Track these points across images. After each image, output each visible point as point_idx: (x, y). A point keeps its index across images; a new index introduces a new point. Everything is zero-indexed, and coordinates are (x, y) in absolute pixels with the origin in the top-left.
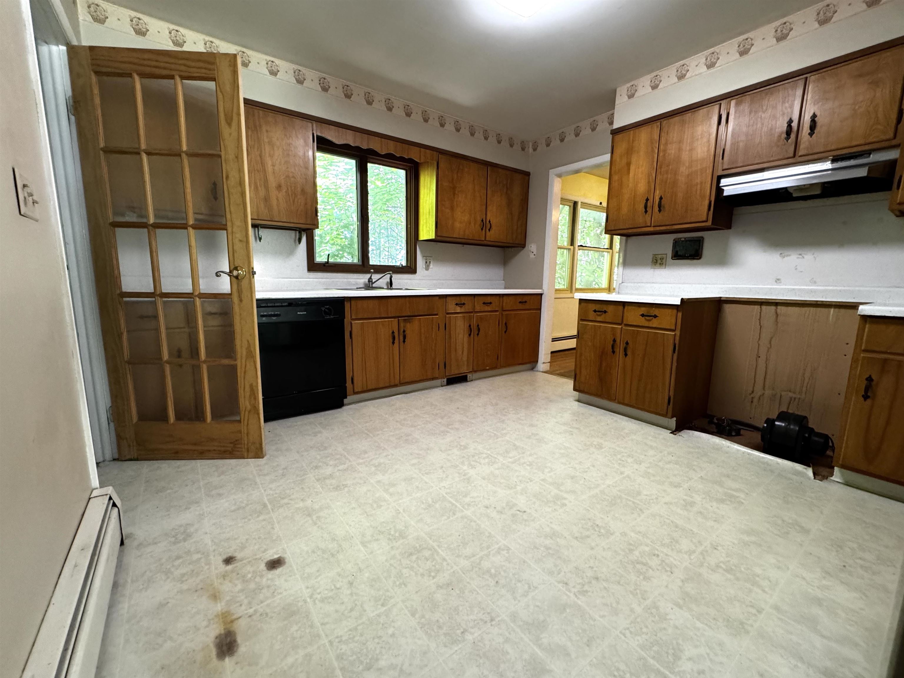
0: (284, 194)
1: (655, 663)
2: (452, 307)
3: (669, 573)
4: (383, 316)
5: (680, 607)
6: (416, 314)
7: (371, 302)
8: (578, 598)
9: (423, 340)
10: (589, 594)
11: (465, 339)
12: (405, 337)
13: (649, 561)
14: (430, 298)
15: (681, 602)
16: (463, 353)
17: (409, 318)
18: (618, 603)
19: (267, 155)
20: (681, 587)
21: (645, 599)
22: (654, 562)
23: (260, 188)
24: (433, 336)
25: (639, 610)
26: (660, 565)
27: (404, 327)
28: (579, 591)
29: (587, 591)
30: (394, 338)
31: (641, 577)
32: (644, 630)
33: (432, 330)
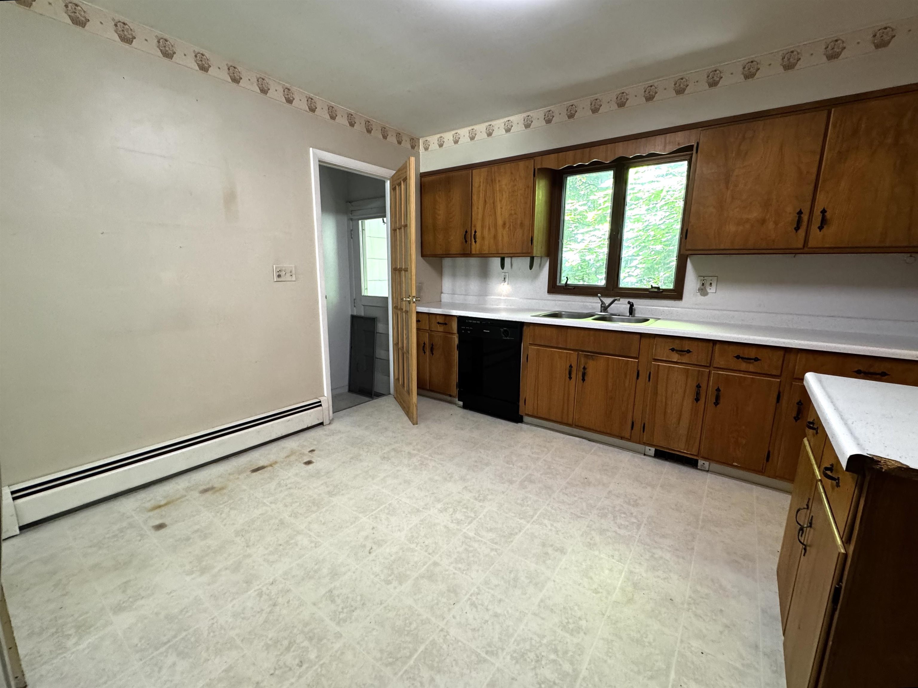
0: (507, 230)
1: (181, 637)
2: (663, 352)
3: (272, 672)
4: (560, 346)
5: (226, 671)
6: (603, 351)
7: (549, 331)
8: (255, 591)
9: (610, 384)
10: (258, 598)
11: (685, 403)
12: (584, 375)
13: (291, 654)
14: (631, 336)
15: (232, 674)
16: (679, 420)
17: (593, 355)
18: (243, 618)
19: (498, 200)
20: (250, 679)
21: (242, 641)
22: (289, 659)
23: (491, 229)
24: (627, 385)
25: (232, 633)
26: (285, 664)
27: (586, 363)
28: (262, 591)
29: (261, 597)
30: (570, 374)
31: (270, 642)
32: (212, 634)
33: (626, 377)
